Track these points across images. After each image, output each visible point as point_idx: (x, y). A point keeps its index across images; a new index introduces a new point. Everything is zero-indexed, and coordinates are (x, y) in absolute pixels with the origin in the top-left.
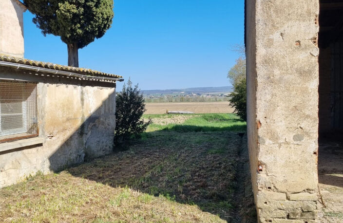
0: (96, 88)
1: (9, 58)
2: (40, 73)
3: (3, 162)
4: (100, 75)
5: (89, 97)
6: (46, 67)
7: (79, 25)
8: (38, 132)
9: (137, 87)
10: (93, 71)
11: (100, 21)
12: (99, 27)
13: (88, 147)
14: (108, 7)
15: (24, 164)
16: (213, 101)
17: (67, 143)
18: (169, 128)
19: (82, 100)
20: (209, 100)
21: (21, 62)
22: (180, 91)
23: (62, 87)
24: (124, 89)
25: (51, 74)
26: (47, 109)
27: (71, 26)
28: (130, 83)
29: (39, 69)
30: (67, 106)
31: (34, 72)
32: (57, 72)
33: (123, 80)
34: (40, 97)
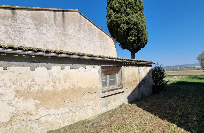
0: (144, 67)
1: (111, 57)
2: (122, 62)
3: (110, 99)
4: (146, 62)
5: (141, 71)
6: (125, 60)
7: (135, 44)
8: (122, 87)
9: (161, 66)
10: (143, 60)
11: (144, 41)
12: (143, 43)
13: (142, 92)
14: (146, 36)
15: (118, 100)
16: (188, 70)
17: (134, 91)
18: (175, 82)
19: (139, 72)
20: (186, 70)
21: (115, 59)
22: (172, 66)
23: (131, 67)
24: (155, 67)
25: (127, 63)
26: (125, 77)
27: (132, 45)
28: (157, 64)
29: (122, 61)
30: (133, 75)
31: (120, 62)
32: (129, 61)
33: (155, 63)
34: (122, 72)
